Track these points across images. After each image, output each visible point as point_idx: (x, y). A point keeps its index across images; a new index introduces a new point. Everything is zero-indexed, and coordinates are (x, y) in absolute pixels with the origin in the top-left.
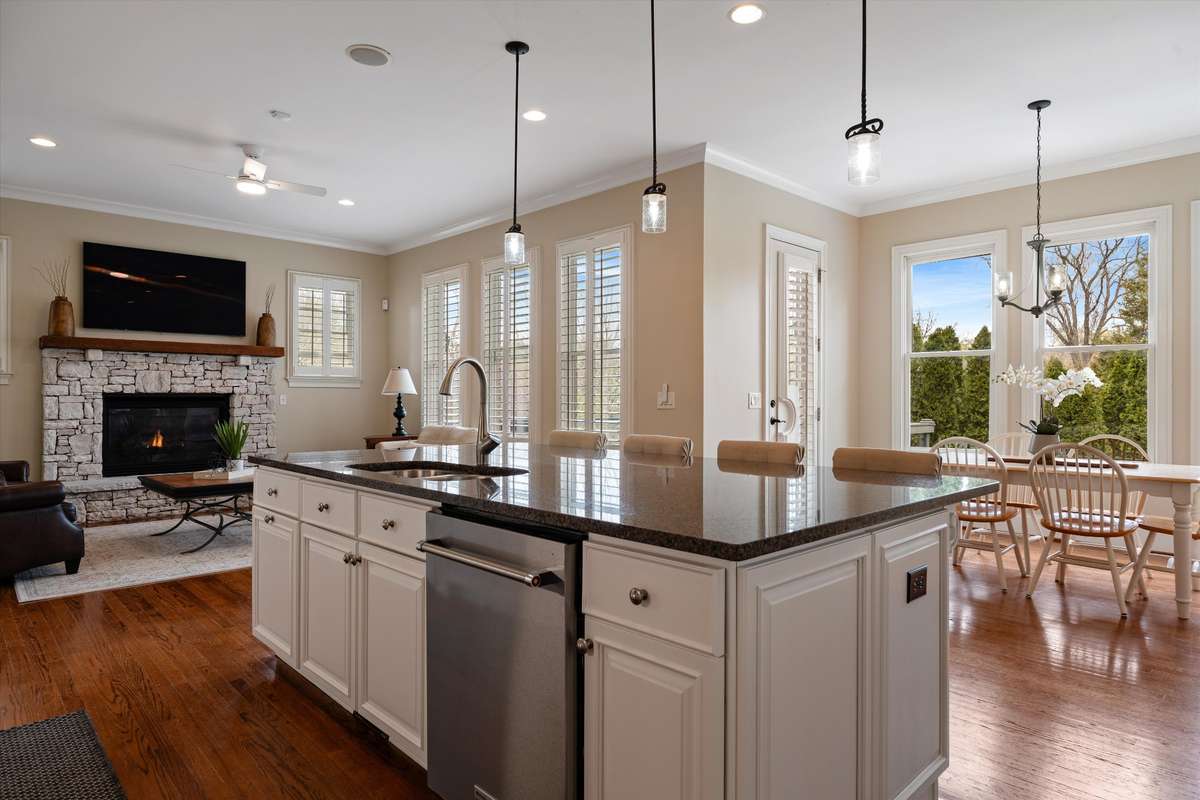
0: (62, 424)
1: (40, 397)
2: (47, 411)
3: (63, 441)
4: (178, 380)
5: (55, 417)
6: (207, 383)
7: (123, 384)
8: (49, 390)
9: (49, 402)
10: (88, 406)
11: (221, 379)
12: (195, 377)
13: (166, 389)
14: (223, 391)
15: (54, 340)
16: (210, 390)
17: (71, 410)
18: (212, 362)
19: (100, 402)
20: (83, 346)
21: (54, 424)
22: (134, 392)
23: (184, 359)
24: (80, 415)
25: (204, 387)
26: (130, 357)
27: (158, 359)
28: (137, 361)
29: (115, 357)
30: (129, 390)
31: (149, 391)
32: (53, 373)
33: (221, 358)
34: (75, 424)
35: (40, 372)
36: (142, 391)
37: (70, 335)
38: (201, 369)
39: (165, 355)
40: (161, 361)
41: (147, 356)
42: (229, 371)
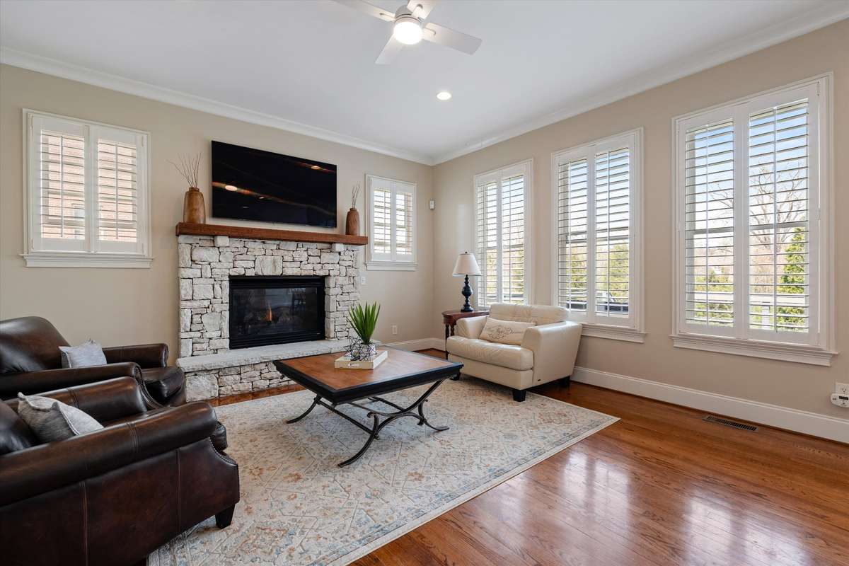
0: (195, 304)
1: (177, 280)
2: (183, 292)
3: (197, 319)
4: (288, 264)
5: (190, 298)
6: (310, 266)
7: (245, 268)
8: (185, 273)
9: (185, 284)
10: (217, 287)
11: (320, 263)
12: (301, 262)
13: (278, 272)
14: (321, 273)
15: (188, 228)
16: (312, 273)
17: (203, 291)
18: (314, 248)
19: (226, 284)
20: (213, 233)
21: (189, 304)
22: (253, 275)
23: (292, 246)
24: (210, 295)
25: (307, 270)
26: (250, 244)
27: (272, 245)
28: (256, 246)
29: (238, 243)
30: (250, 273)
31: (265, 274)
32: (188, 258)
33: (320, 246)
34: (206, 303)
35: (177, 256)
36: (260, 274)
37: (202, 222)
38: (305, 254)
39: (278, 242)
40: (275, 247)
41: (264, 243)
42: (326, 257)
